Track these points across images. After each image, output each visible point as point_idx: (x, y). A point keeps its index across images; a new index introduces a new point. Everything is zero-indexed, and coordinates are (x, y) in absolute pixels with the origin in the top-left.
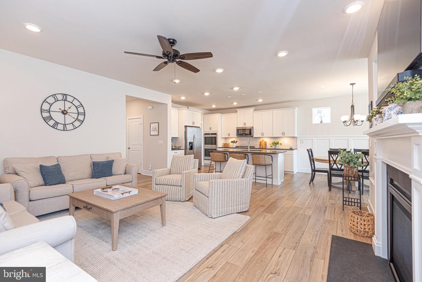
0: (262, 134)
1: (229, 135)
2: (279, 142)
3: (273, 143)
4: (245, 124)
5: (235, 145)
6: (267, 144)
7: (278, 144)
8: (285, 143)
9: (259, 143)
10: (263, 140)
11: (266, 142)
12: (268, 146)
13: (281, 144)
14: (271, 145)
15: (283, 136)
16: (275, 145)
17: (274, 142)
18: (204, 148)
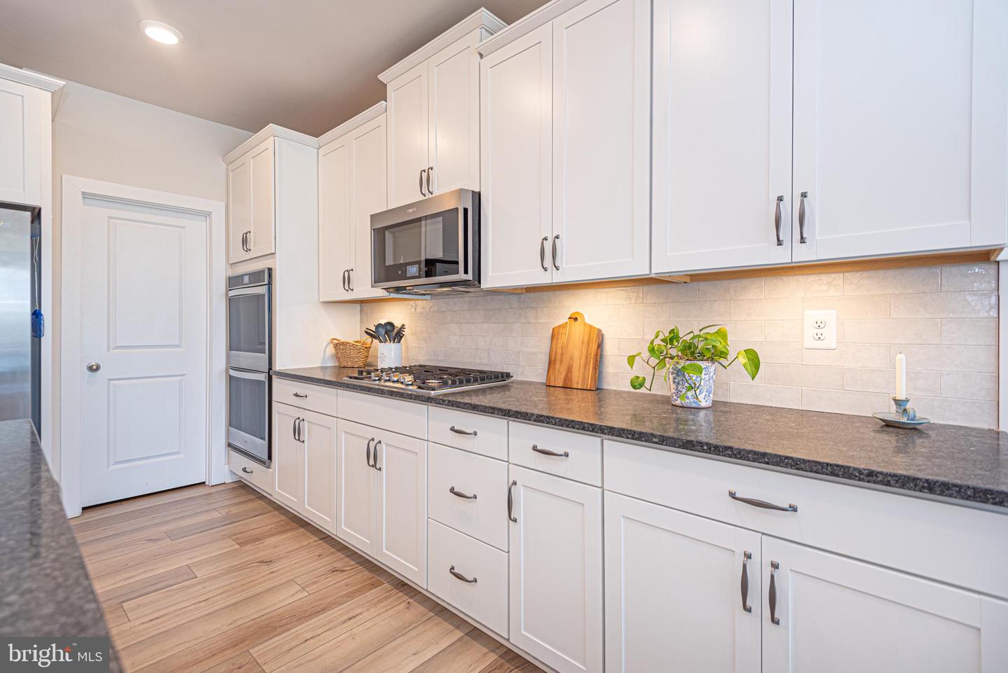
0: (549, 252)
1: (347, 280)
2: (722, 334)
3: (652, 350)
4: (425, 180)
5: (388, 355)
6: (610, 349)
7: (716, 355)
8: (809, 342)
9: (545, 346)
10: (574, 319)
11: (600, 336)
12: (617, 377)
13: (754, 361)
14: (640, 369)
15: (780, 256)
16: (679, 373)
17: (673, 338)
18: (227, 371)
